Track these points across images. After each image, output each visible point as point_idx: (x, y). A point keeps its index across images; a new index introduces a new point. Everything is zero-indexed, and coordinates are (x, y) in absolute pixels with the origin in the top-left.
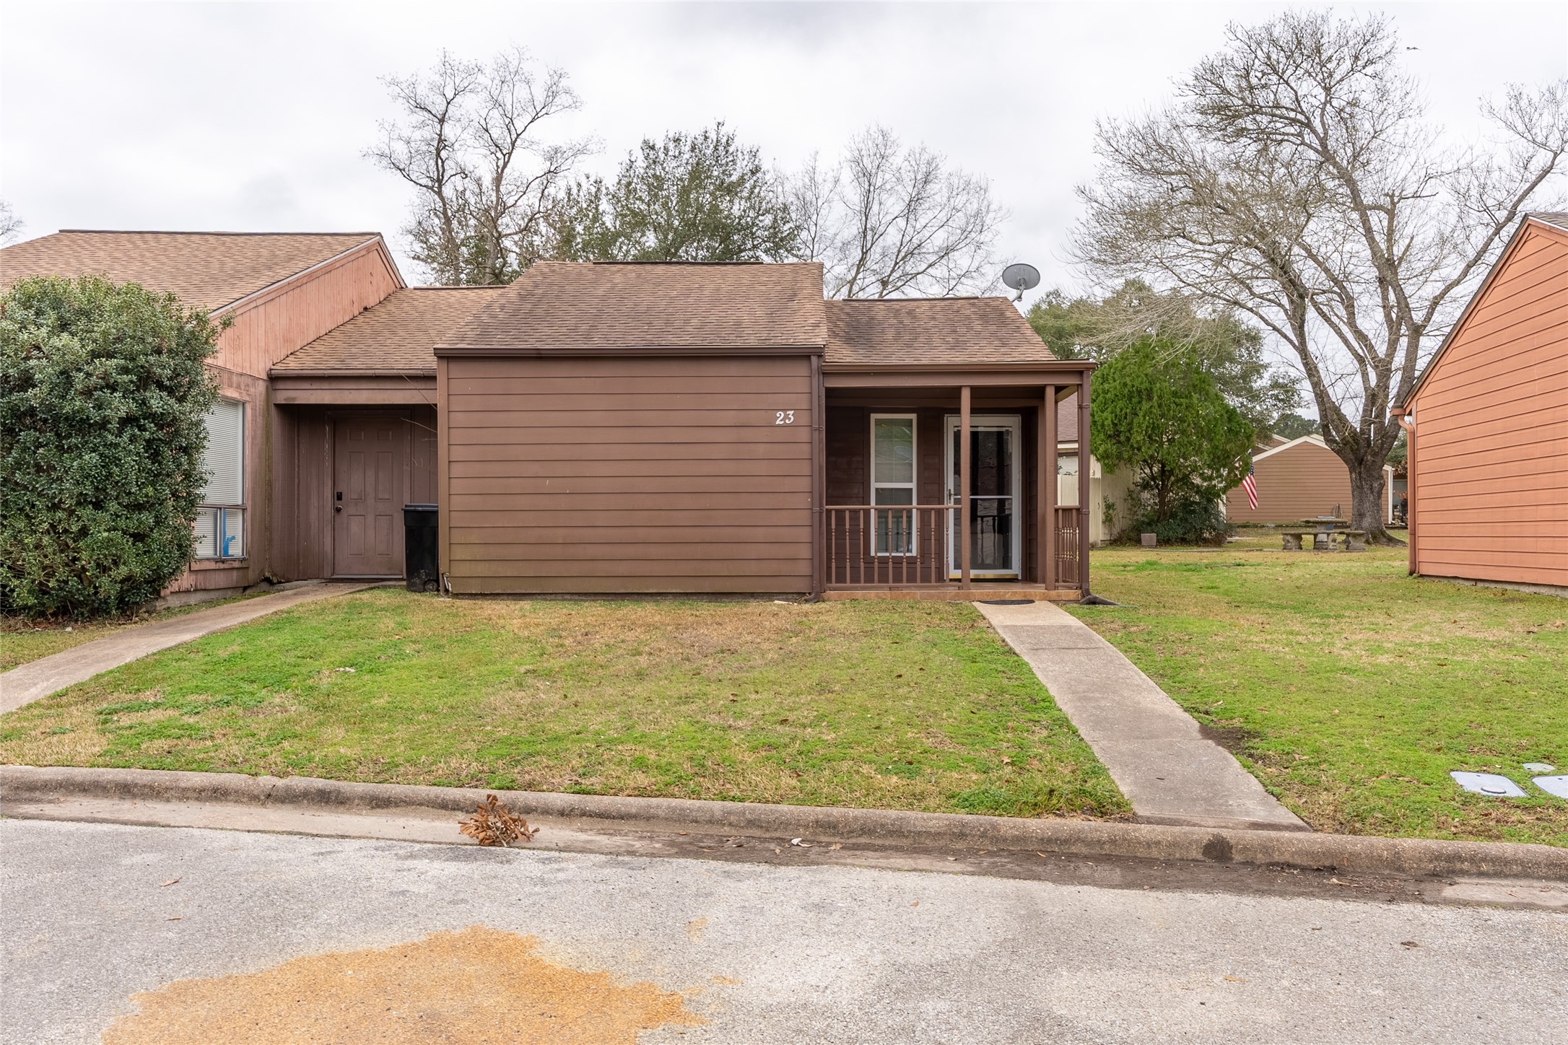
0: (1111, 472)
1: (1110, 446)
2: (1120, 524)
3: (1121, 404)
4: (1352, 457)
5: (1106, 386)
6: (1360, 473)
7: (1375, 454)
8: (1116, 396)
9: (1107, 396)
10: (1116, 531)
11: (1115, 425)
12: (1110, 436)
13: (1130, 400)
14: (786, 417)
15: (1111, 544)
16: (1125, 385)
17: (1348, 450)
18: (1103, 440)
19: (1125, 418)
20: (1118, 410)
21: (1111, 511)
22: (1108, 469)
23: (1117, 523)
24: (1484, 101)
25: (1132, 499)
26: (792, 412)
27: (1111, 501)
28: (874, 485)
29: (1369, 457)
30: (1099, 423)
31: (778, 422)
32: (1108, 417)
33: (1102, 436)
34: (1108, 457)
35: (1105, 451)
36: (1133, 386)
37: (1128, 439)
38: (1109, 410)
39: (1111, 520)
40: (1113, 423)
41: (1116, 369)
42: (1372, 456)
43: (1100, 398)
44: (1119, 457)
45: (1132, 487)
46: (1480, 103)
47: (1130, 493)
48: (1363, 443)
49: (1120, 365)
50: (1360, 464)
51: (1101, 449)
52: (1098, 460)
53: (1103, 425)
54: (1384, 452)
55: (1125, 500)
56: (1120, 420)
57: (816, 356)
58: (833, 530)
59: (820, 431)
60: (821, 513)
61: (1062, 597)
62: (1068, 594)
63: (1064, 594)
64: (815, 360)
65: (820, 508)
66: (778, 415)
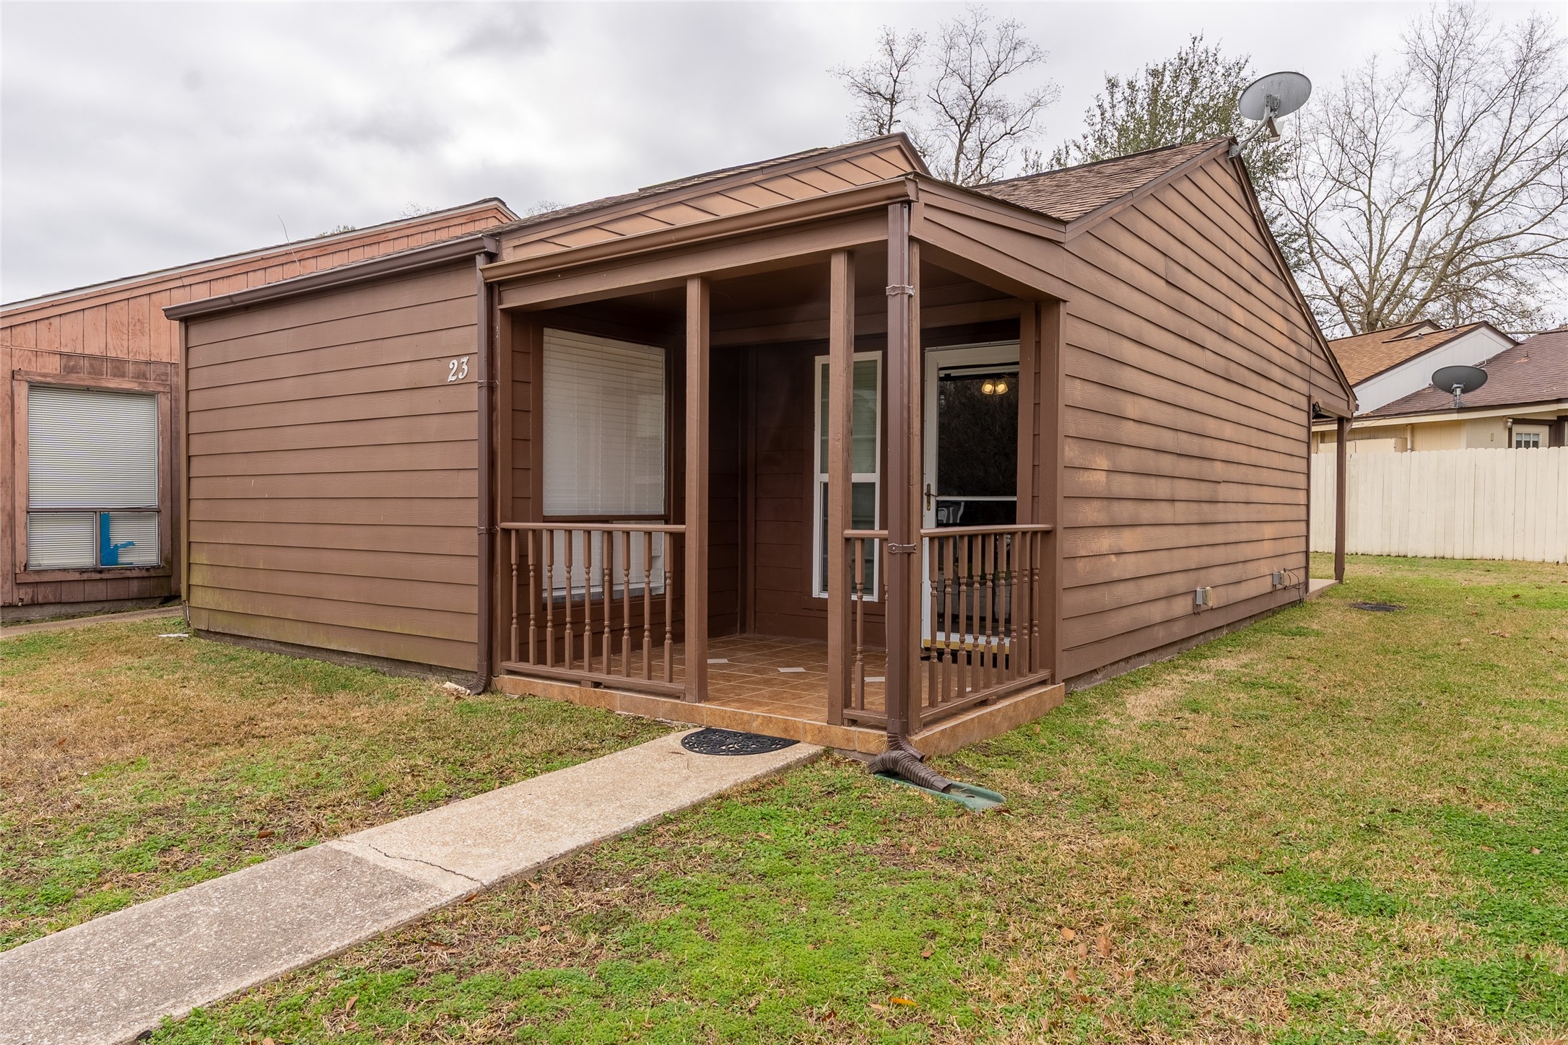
14: (460, 368)
26: (465, 359)
31: (451, 378)
57: (482, 255)
58: (514, 567)
59: (491, 389)
60: (491, 534)
61: (854, 743)
62: (866, 737)
63: (858, 737)
64: (481, 262)
65: (489, 526)
66: (451, 366)
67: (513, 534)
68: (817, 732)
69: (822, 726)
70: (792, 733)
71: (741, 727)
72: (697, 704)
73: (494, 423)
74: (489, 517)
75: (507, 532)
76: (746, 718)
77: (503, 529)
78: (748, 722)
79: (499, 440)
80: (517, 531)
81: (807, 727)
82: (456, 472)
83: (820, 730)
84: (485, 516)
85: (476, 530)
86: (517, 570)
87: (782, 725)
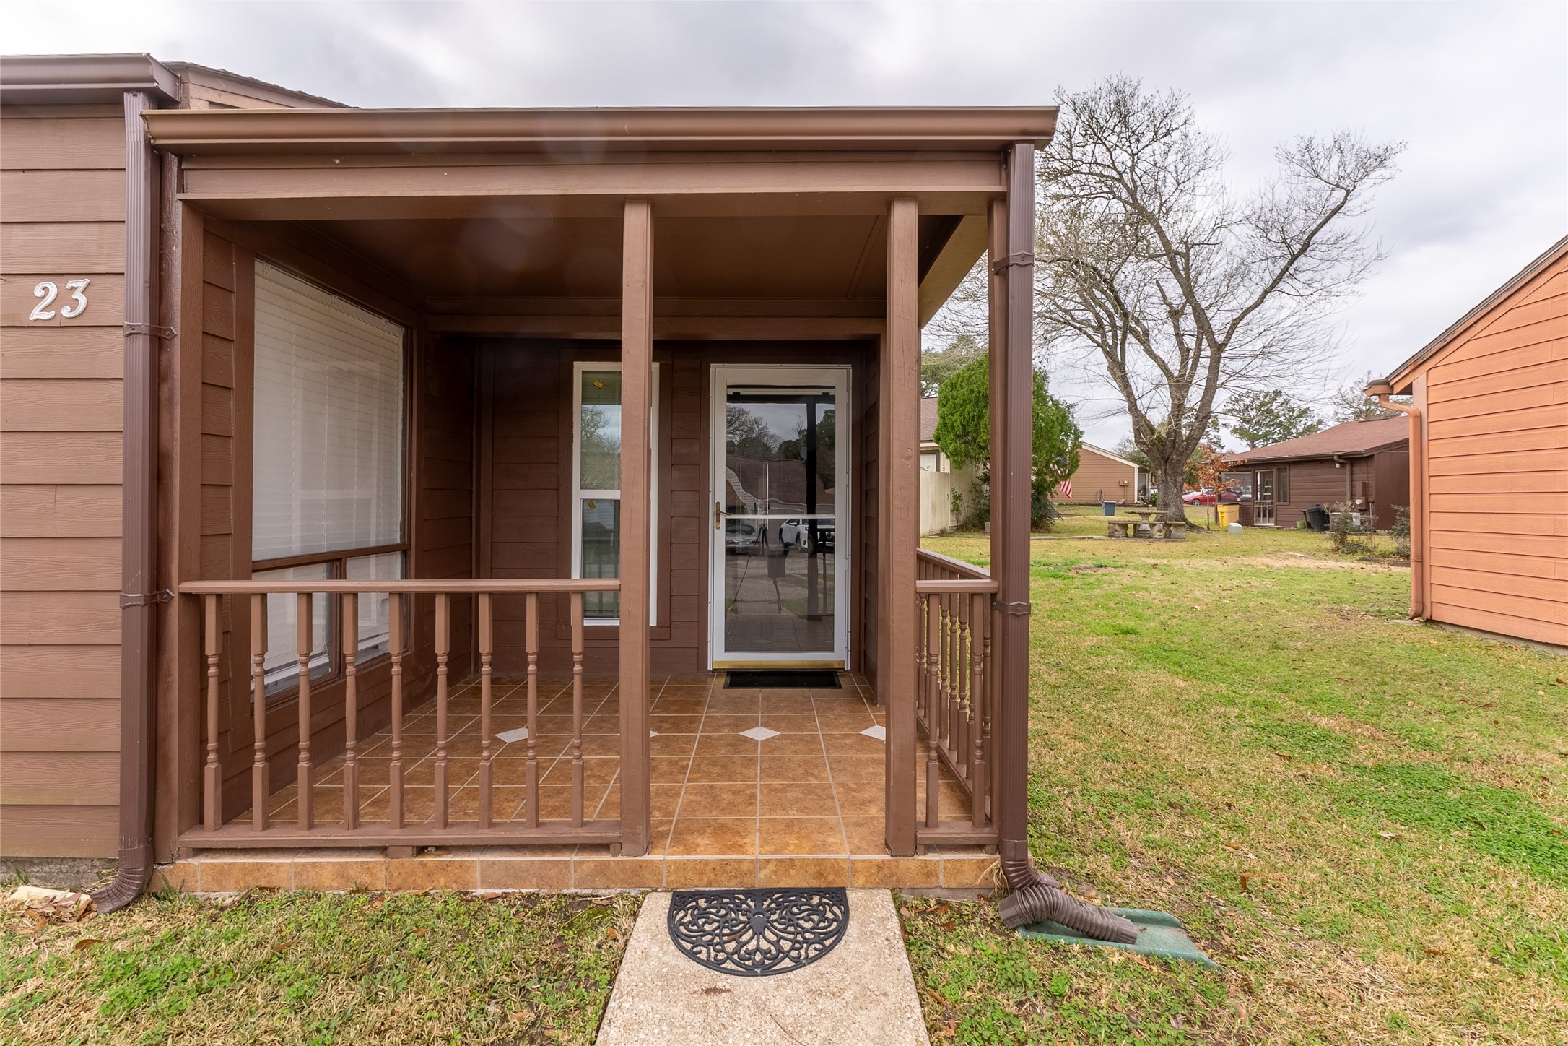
0: (960, 468)
1: (959, 445)
2: (965, 513)
3: (968, 408)
4: (1159, 457)
5: (955, 393)
6: (1165, 470)
7: (1180, 454)
8: (964, 401)
9: (956, 401)
10: (962, 518)
11: (964, 426)
12: (959, 436)
13: (977, 404)
14: (64, 297)
15: (958, 529)
16: (972, 391)
17: (1155, 451)
18: (952, 440)
19: (973, 420)
20: (966, 413)
21: (958, 502)
22: (957, 465)
23: (963, 511)
24: (1280, 149)
25: (976, 491)
26: (81, 283)
27: (958, 493)
28: (579, 495)
29: (1175, 457)
30: (949, 425)
31: (36, 314)
32: (957, 419)
33: (952, 436)
34: (956, 455)
35: (955, 450)
36: (979, 392)
37: (975, 440)
38: (958, 413)
39: (958, 509)
40: (962, 425)
41: (963, 378)
42: (1177, 455)
43: (950, 403)
44: (967, 454)
45: (977, 481)
46: (1277, 151)
47: (974, 486)
48: (1169, 445)
49: (967, 374)
50: (1166, 462)
51: (951, 448)
52: (948, 457)
53: (953, 426)
54: (1188, 452)
55: (970, 492)
56: (968, 422)
57: (141, 96)
58: (211, 660)
59: (158, 340)
60: (156, 608)
61: (937, 876)
62: (958, 865)
63: (945, 868)
64: (135, 106)
65: (150, 590)
66: (38, 292)
67: (211, 607)
68: (874, 870)
69: (883, 862)
70: (831, 878)
71: (735, 881)
72: (646, 857)
73: (164, 402)
74: (151, 573)
75: (195, 601)
76: (744, 867)
77: (186, 596)
78: (750, 872)
79: (177, 435)
80: (219, 596)
81: (859, 866)
82: (51, 491)
83: (880, 866)
84: (141, 574)
85: (116, 598)
86: (218, 665)
87: (812, 869)
